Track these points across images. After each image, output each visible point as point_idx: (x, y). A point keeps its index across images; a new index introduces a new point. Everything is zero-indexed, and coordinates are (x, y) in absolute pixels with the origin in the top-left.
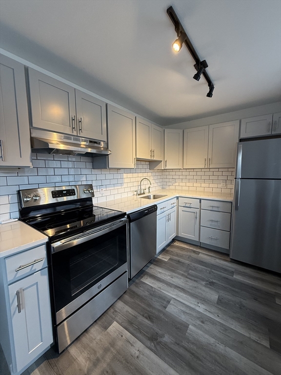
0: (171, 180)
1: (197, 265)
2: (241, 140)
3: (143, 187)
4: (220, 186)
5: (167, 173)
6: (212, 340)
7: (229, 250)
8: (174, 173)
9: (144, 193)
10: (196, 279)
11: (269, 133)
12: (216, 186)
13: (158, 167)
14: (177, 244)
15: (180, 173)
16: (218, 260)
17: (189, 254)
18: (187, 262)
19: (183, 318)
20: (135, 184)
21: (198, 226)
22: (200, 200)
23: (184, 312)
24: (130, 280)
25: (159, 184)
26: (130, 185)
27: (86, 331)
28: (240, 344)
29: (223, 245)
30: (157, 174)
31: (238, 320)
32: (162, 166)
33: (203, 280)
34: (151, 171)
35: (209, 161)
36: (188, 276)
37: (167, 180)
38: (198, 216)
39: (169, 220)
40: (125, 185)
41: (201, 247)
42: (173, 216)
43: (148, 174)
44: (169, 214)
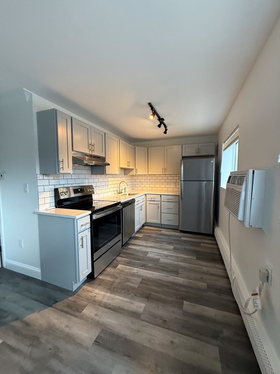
0: (139, 183)
1: (160, 236)
2: (183, 157)
3: (121, 188)
4: (172, 186)
5: (136, 178)
6: (172, 261)
7: (178, 226)
8: (141, 178)
9: (122, 193)
10: (161, 242)
11: (197, 155)
12: (169, 186)
13: (131, 173)
14: (145, 227)
15: (146, 178)
16: (173, 233)
17: (155, 232)
18: (155, 236)
19: (157, 257)
20: (116, 186)
21: (160, 213)
22: (161, 195)
23: (157, 255)
24: (122, 246)
25: (131, 186)
26: (113, 186)
27: (104, 270)
28: (184, 260)
29: (175, 223)
30: (129, 178)
31: (184, 253)
32: (133, 173)
33: (165, 242)
34: (125, 176)
35: (165, 169)
36: (156, 242)
37: (136, 183)
38: (160, 206)
39: (141, 209)
40: (110, 186)
41: (162, 228)
42: (144, 207)
43: (124, 178)
44: (141, 206)
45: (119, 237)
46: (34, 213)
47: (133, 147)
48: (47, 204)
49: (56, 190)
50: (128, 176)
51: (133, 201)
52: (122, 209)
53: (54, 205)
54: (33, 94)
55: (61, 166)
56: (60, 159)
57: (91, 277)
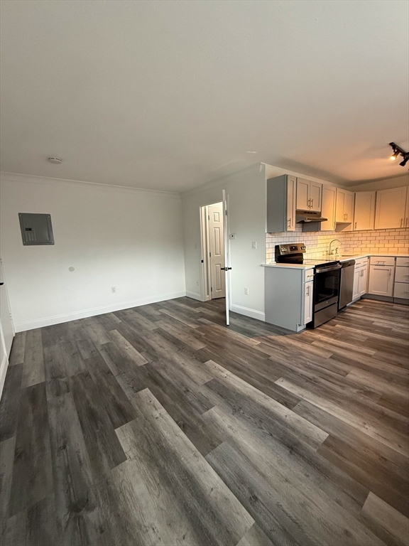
0: (356, 242)
1: (391, 311)
3: (332, 248)
5: (352, 235)
8: (360, 235)
9: (332, 254)
10: (392, 316)
13: (346, 229)
14: (365, 300)
15: (369, 235)
17: (382, 305)
18: (382, 309)
19: (387, 327)
20: (325, 245)
21: (392, 283)
22: (396, 257)
23: (387, 325)
24: (338, 310)
26: (322, 246)
27: (322, 325)
30: (341, 236)
32: (350, 228)
34: (337, 233)
35: (405, 221)
36: (385, 315)
37: (352, 242)
38: (392, 273)
39: (362, 275)
40: (318, 246)
41: (393, 302)
42: (365, 273)
43: (335, 236)
44: (362, 271)
45: (335, 299)
46: (262, 265)
47: (353, 194)
48: (271, 260)
49: (277, 247)
50: (340, 233)
51: (352, 263)
52: (340, 269)
53: (274, 259)
54: (266, 165)
55: (288, 225)
56: (288, 219)
57: (310, 326)
